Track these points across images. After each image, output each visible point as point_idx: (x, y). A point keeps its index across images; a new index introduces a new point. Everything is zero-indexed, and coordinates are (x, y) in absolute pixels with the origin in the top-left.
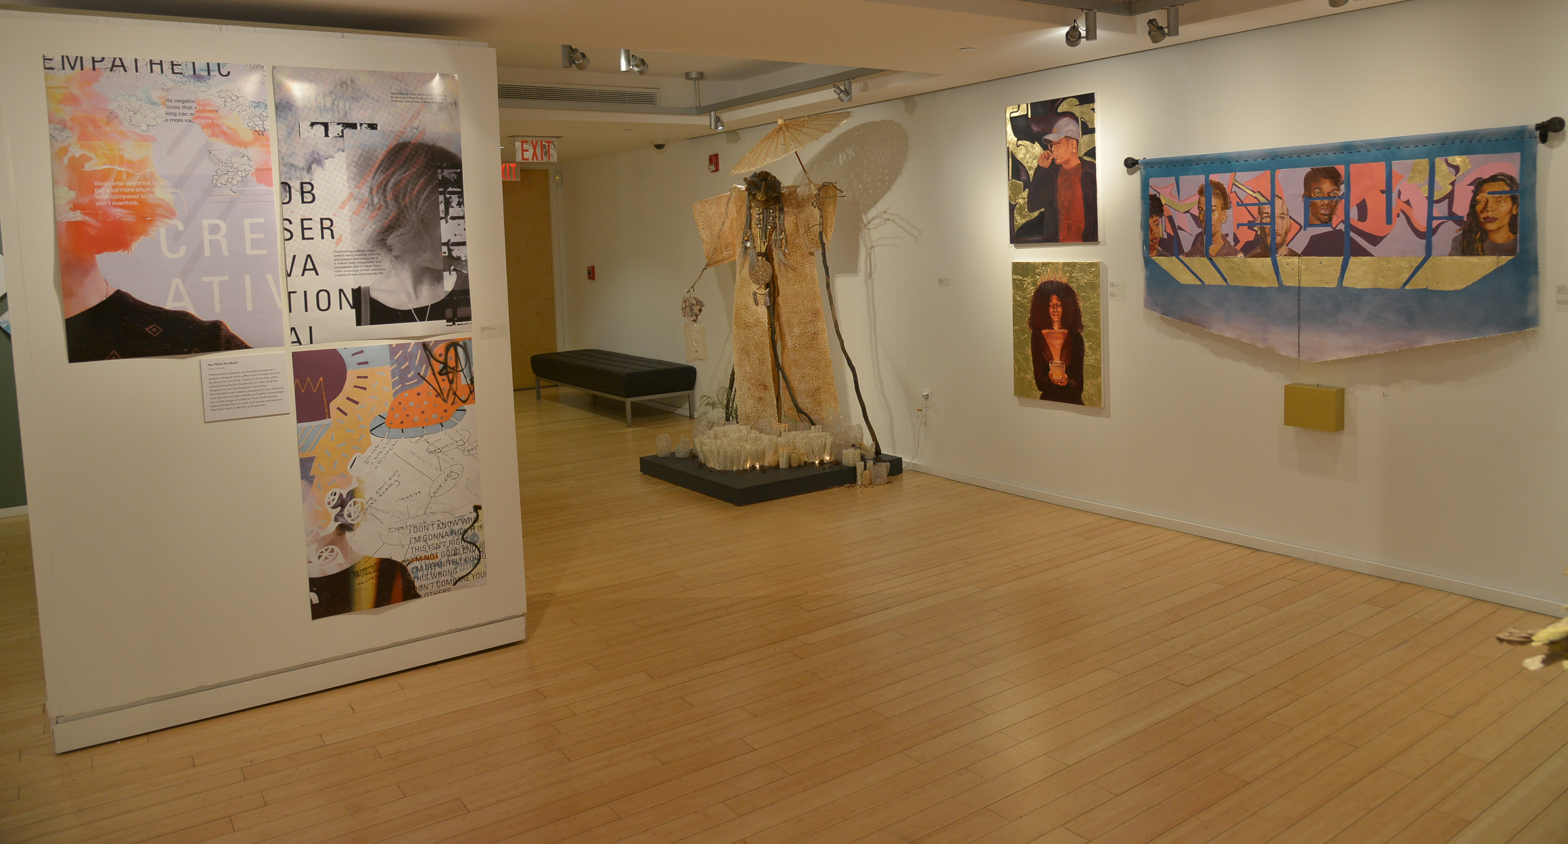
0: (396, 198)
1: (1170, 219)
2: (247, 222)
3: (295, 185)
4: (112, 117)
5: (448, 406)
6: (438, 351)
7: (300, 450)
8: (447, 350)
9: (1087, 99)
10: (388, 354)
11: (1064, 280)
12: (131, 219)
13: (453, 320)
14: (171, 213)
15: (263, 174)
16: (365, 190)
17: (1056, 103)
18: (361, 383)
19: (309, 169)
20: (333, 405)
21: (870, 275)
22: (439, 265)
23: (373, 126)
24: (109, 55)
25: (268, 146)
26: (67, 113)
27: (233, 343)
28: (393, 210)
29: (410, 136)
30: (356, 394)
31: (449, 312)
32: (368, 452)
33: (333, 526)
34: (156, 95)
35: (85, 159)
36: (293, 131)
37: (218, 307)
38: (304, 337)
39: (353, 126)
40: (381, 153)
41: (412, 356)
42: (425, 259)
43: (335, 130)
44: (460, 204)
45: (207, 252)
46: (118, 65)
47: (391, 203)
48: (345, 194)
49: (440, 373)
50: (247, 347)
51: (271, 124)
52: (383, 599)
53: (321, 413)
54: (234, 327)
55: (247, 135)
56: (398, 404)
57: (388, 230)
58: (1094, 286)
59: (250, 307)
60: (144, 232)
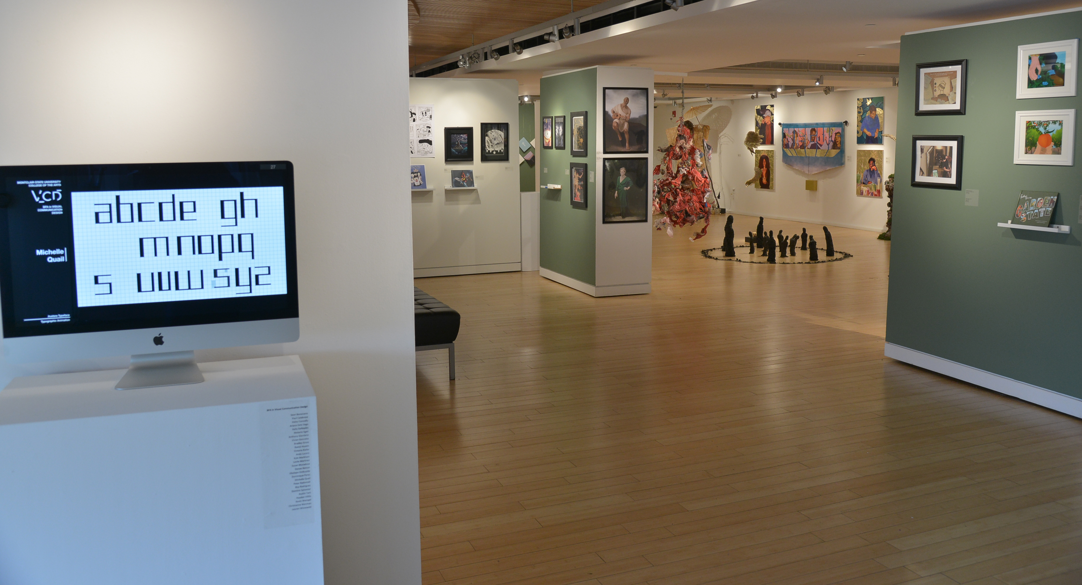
1: (787, 139)
9: (772, 106)
11: (766, 155)
17: (766, 106)
21: (720, 153)
58: (772, 156)
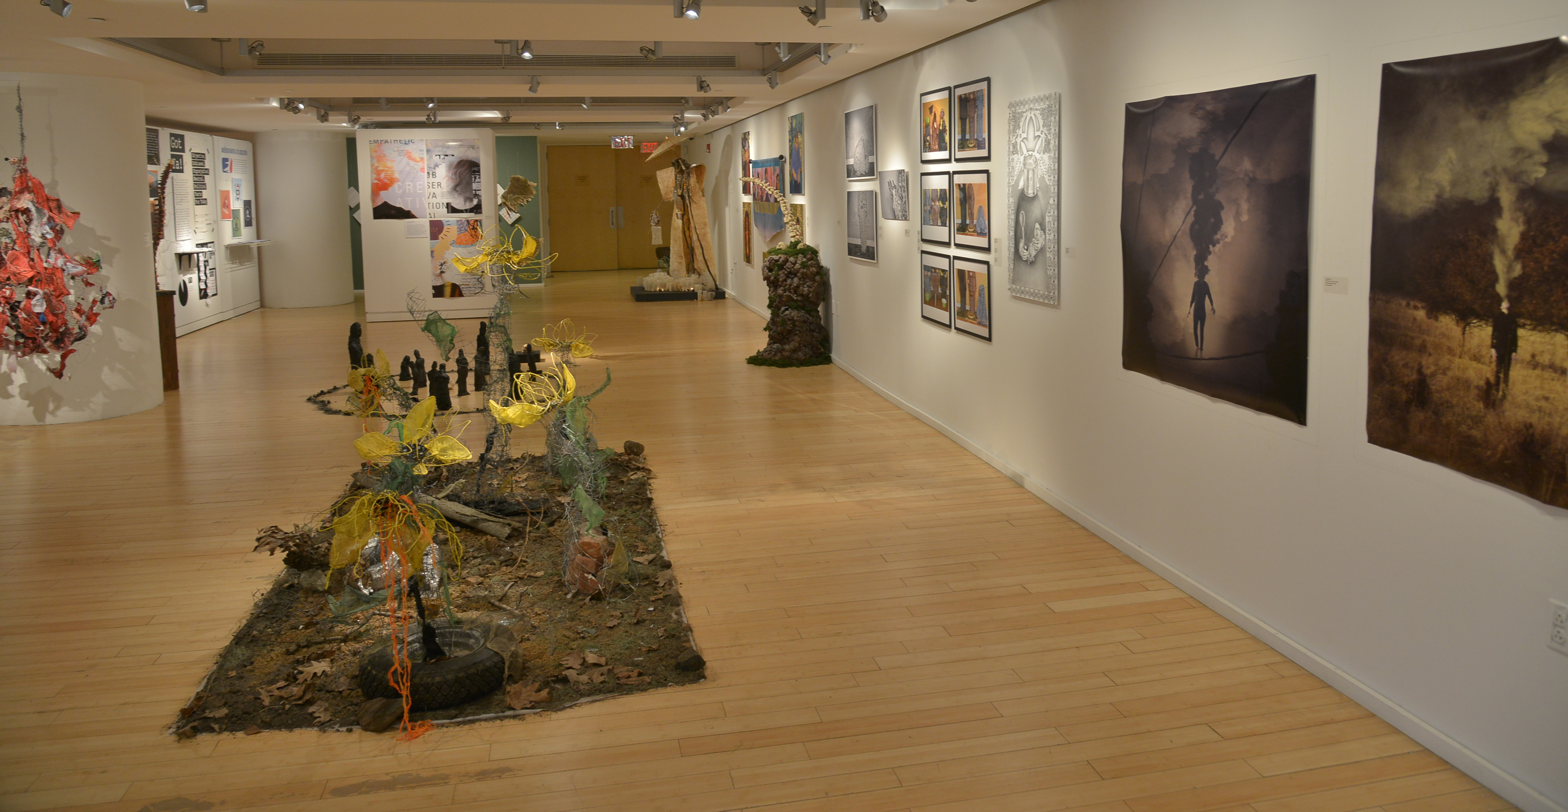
0: (459, 176)
2: (418, 183)
3: (431, 173)
4: (385, 155)
5: (473, 239)
6: (471, 222)
7: (431, 248)
8: (475, 222)
9: (748, 132)
10: (456, 222)
12: (389, 182)
13: (476, 213)
14: (398, 181)
15: (422, 170)
16: (450, 174)
18: (448, 230)
19: (435, 168)
20: (440, 236)
22: (472, 197)
23: (453, 155)
24: (385, 139)
25: (424, 162)
26: (374, 155)
27: (413, 217)
28: (458, 180)
29: (464, 158)
30: (447, 233)
31: (475, 211)
32: (450, 251)
33: (439, 271)
34: (396, 149)
35: (378, 166)
36: (430, 158)
37: (409, 206)
38: (433, 217)
39: (447, 155)
40: (455, 163)
41: (464, 223)
42: (468, 195)
43: (442, 157)
44: (479, 178)
45: (407, 191)
46: (386, 142)
47: (458, 178)
48: (445, 175)
49: (472, 229)
50: (416, 217)
51: (425, 156)
52: (453, 295)
53: (436, 238)
54: (414, 212)
55: (418, 159)
56: (459, 238)
57: (457, 186)
58: (751, 213)
59: (418, 207)
60: (392, 186)
